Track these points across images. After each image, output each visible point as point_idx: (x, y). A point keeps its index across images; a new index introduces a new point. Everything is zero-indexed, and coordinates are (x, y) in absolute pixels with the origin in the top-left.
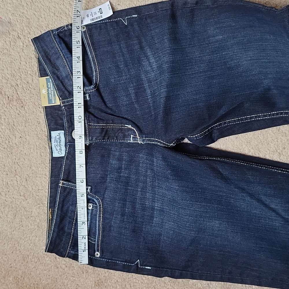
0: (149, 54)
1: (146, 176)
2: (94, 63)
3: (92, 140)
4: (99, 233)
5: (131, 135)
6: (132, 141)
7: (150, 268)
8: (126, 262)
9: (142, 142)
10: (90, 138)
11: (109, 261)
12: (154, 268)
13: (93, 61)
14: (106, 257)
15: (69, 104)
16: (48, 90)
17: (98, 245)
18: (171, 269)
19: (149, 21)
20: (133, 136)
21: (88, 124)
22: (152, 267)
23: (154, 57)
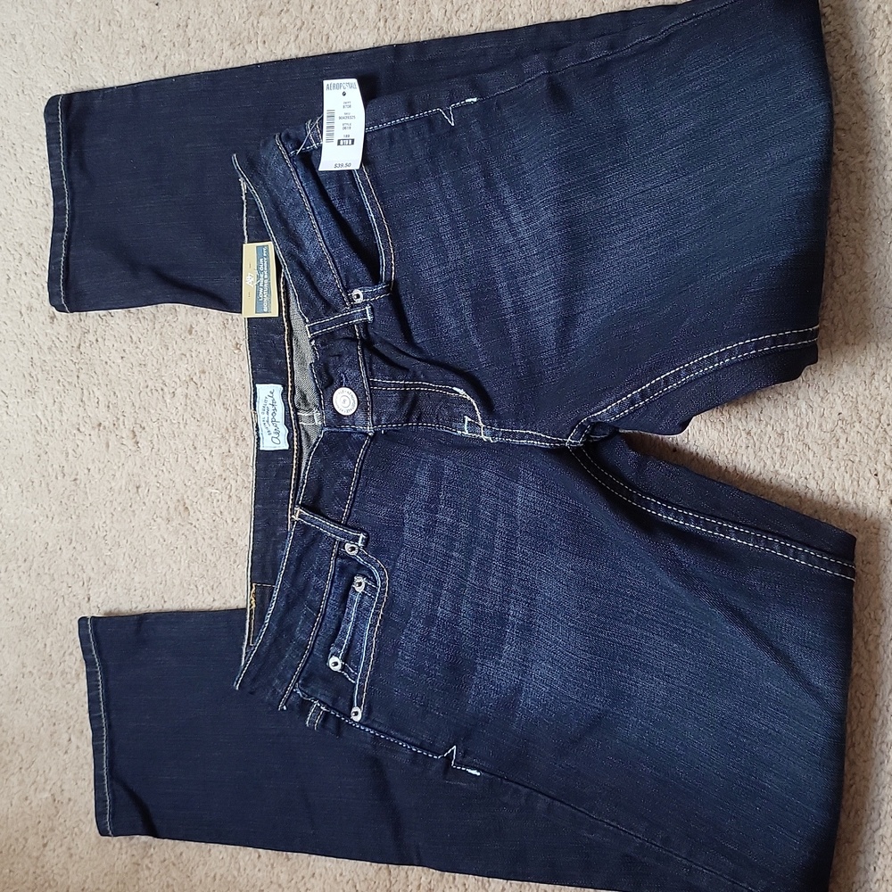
0: (509, 201)
1: (492, 529)
2: (383, 233)
3: (379, 421)
4: (368, 659)
5: (466, 417)
6: (466, 433)
7: (479, 774)
8: (420, 747)
9: (490, 439)
10: (375, 418)
11: (380, 736)
12: (488, 775)
13: (380, 226)
14: (376, 726)
15: (326, 334)
16: (259, 277)
17: (361, 687)
18: (531, 788)
19: (506, 112)
20: (470, 420)
21: (368, 381)
22: (483, 771)
23: (521, 209)
